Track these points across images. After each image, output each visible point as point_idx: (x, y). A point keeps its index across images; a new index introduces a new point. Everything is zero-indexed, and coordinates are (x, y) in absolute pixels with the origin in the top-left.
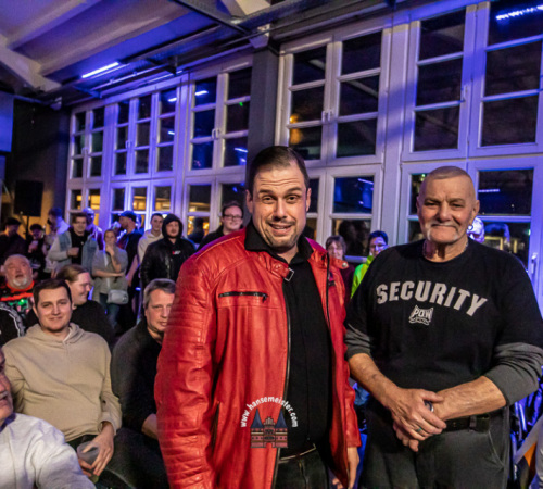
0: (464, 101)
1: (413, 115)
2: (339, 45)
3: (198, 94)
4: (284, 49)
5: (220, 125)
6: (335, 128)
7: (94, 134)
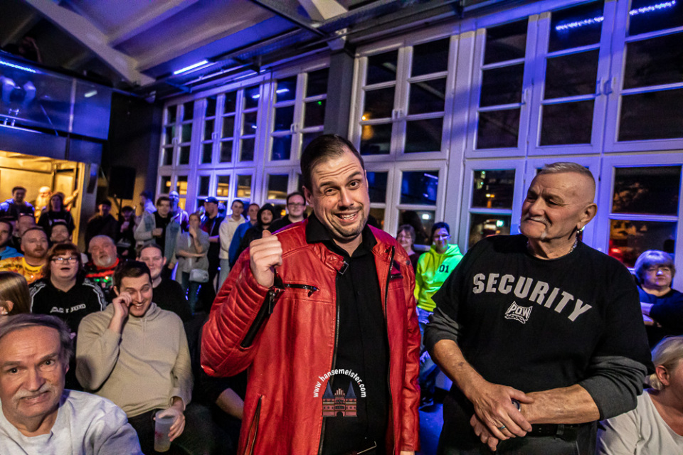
0: (524, 103)
1: (477, 115)
2: (411, 49)
3: (279, 92)
4: (359, 52)
5: (299, 121)
6: (404, 125)
7: (184, 126)
